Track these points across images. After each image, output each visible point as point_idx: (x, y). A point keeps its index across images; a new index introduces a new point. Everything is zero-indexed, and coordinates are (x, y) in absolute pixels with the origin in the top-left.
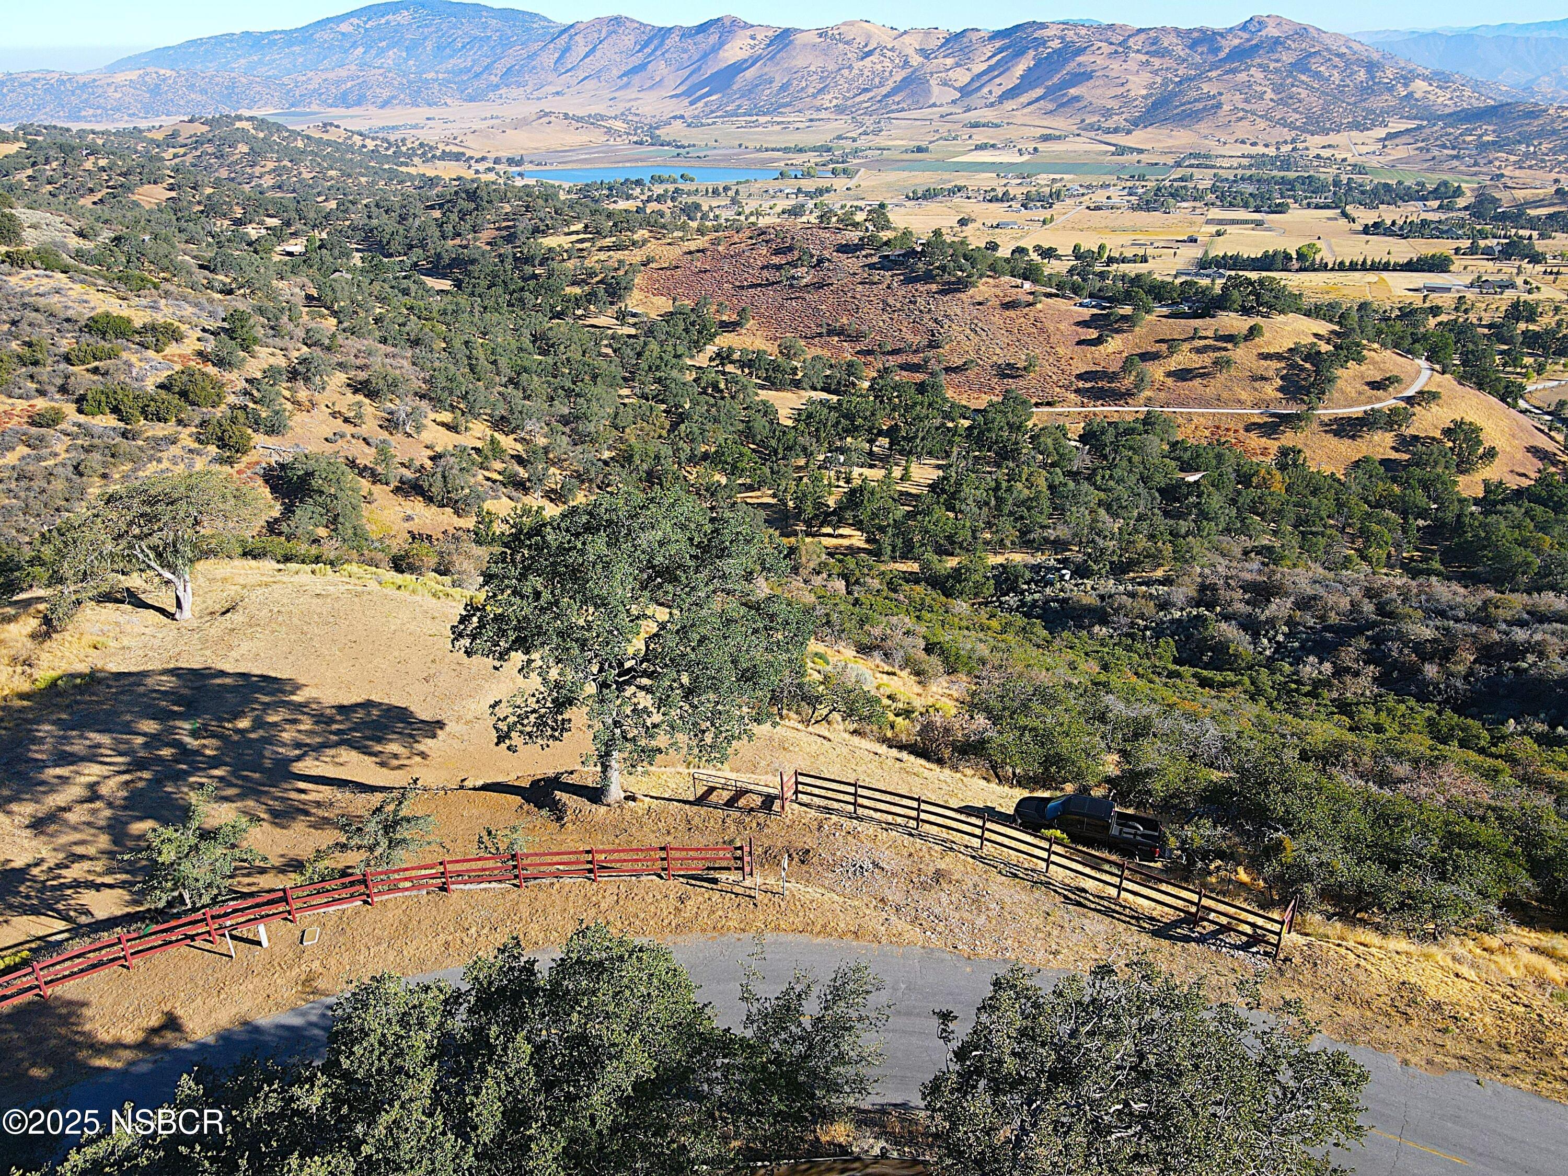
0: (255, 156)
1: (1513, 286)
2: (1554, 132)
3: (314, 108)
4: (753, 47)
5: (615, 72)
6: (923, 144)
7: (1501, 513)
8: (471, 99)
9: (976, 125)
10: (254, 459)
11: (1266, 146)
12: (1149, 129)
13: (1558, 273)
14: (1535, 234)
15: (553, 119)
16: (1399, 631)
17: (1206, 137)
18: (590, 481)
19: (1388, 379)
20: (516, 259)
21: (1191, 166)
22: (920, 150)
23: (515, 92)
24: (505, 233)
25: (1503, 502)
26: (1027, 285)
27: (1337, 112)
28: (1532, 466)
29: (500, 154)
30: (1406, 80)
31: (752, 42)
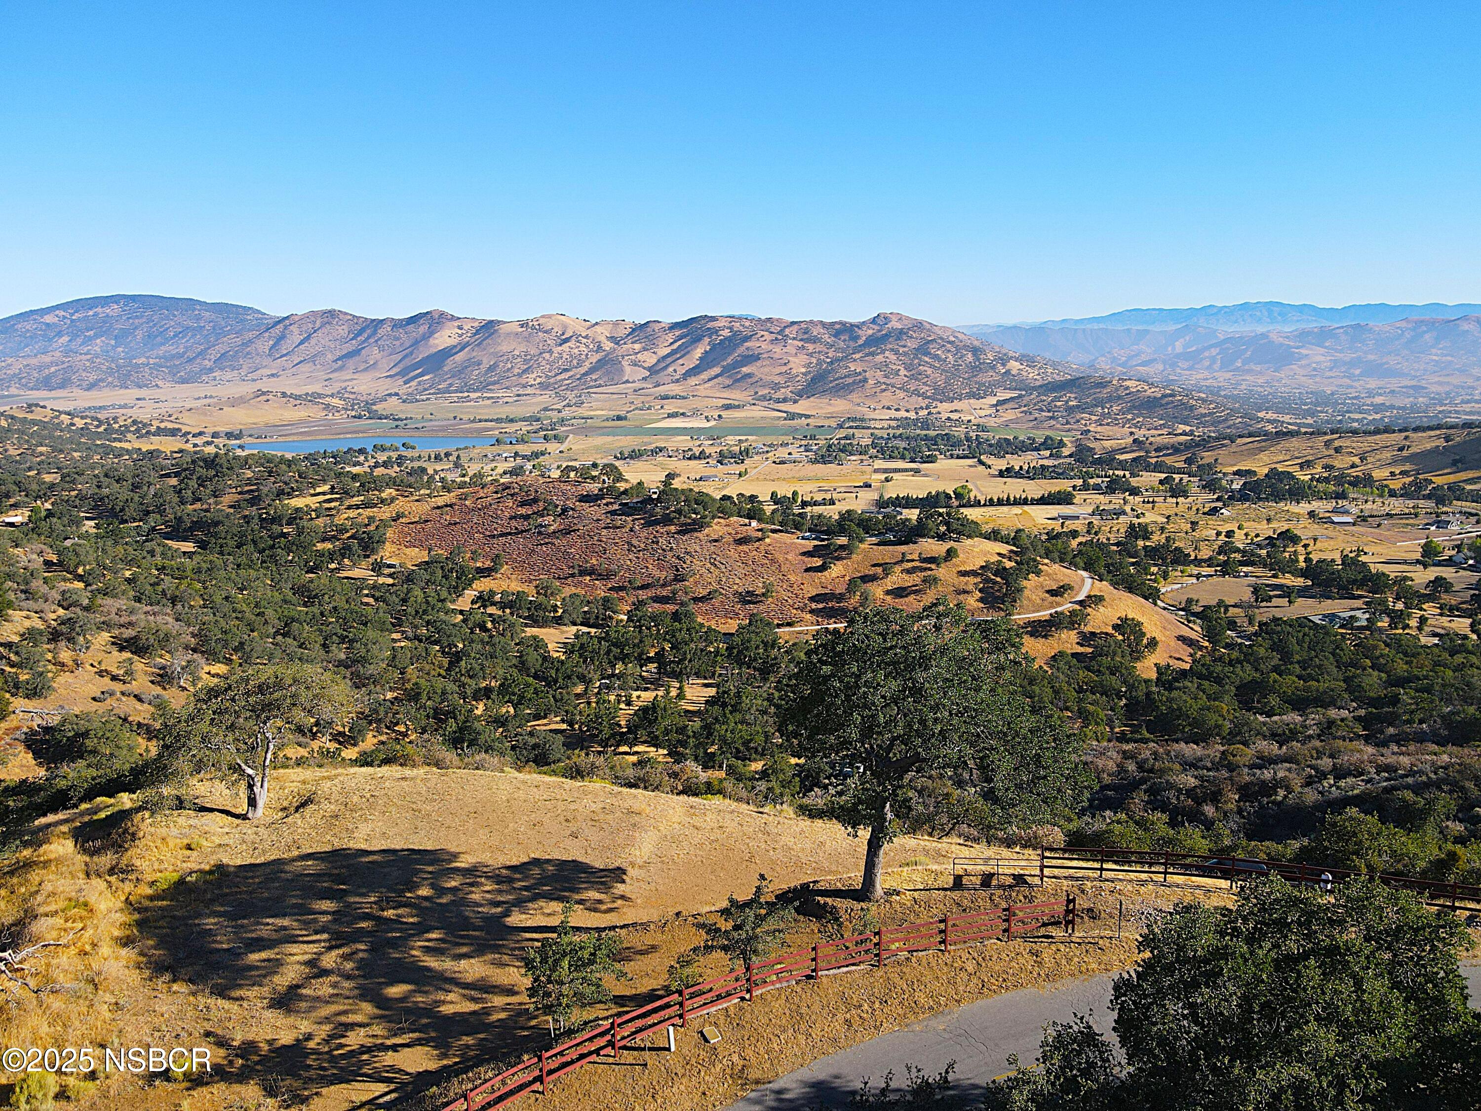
1: (1124, 513)
2: (1119, 398)
3: (13, 391)
4: (460, 336)
5: (330, 357)
6: (622, 414)
7: (1179, 689)
8: (184, 381)
9: (666, 397)
10: (15, 724)
11: (907, 411)
12: (812, 399)
13: (1153, 502)
14: (1127, 474)
15: (270, 397)
16: (1167, 782)
17: (858, 405)
18: (379, 721)
19: (1062, 587)
20: (262, 520)
21: (851, 427)
22: (619, 418)
23: (229, 375)
24: (247, 496)
25: (1176, 680)
26: (754, 523)
27: (957, 384)
28: (1184, 651)
29: (217, 429)
30: (1004, 360)
31: (460, 332)
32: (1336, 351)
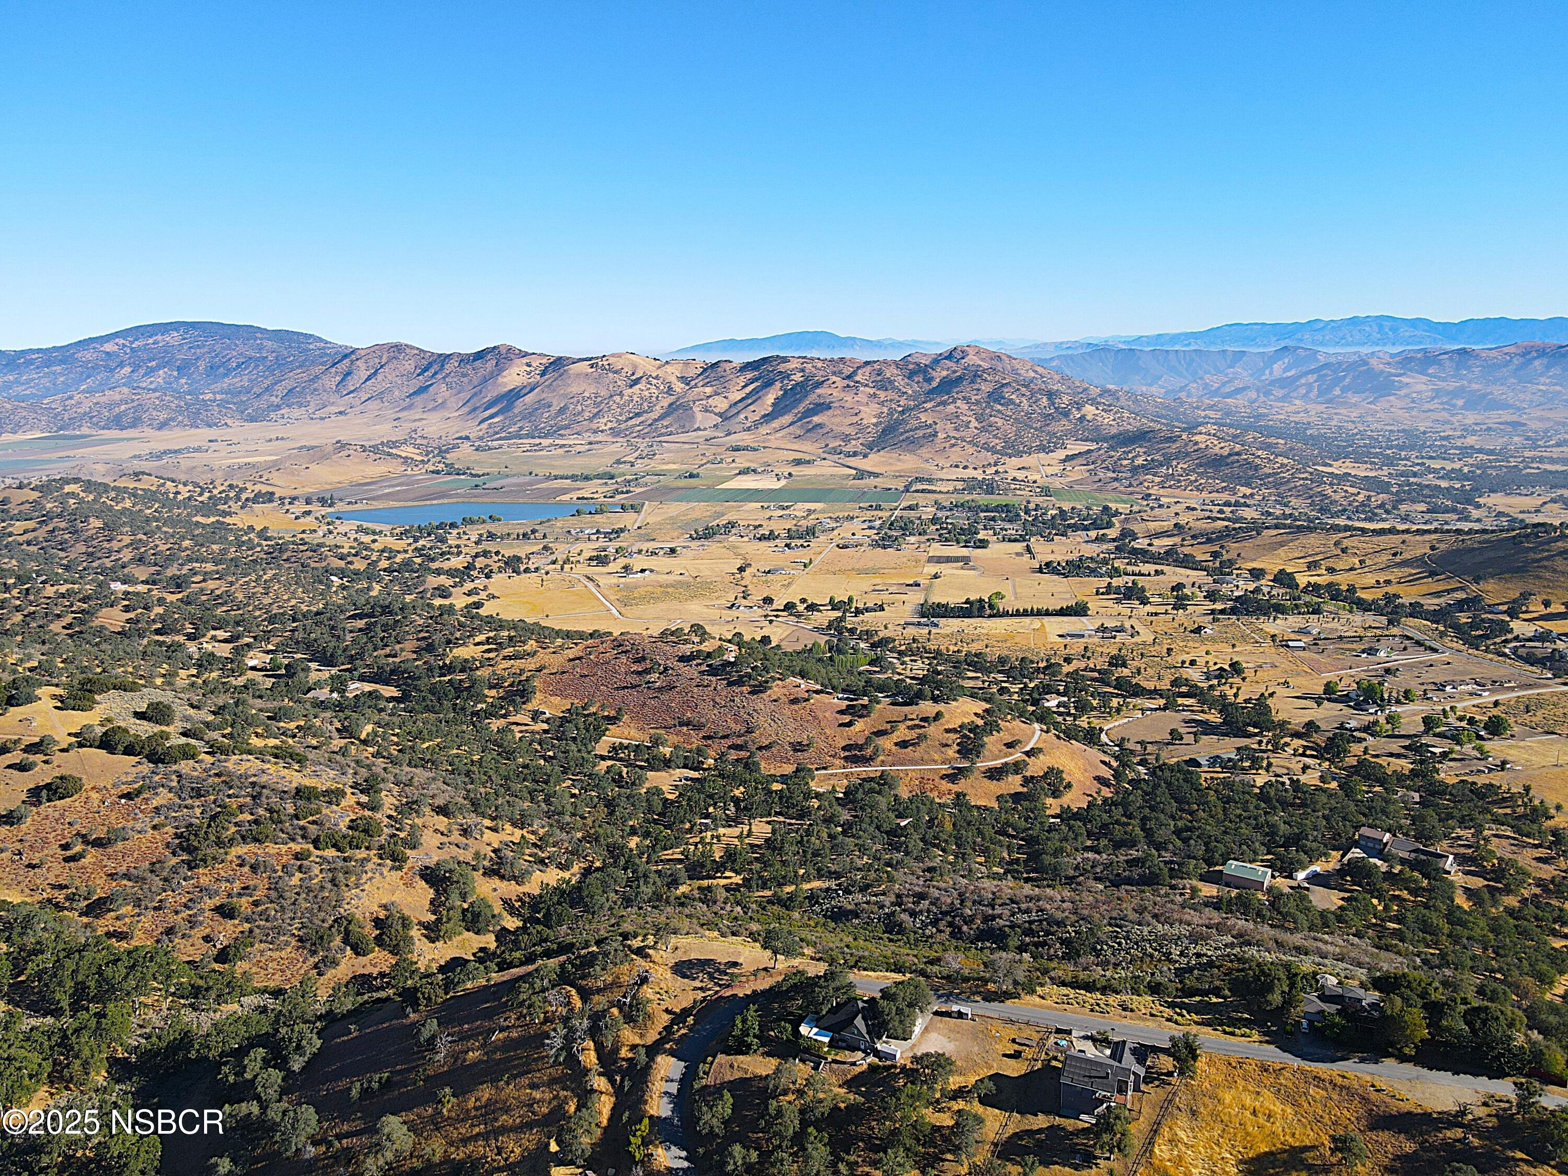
0: (110, 530)
1: (1123, 630)
3: (85, 430)
4: (529, 374)
5: (398, 395)
6: (694, 469)
9: (737, 449)
10: (411, 865)
11: (975, 469)
12: (882, 453)
13: (1156, 614)
15: (351, 451)
17: (927, 462)
19: (1016, 740)
21: (917, 491)
22: (691, 476)
23: (296, 412)
26: (804, 683)
27: (1028, 435)
29: (307, 491)
30: (1079, 403)
31: (528, 369)
32: (1439, 378)
